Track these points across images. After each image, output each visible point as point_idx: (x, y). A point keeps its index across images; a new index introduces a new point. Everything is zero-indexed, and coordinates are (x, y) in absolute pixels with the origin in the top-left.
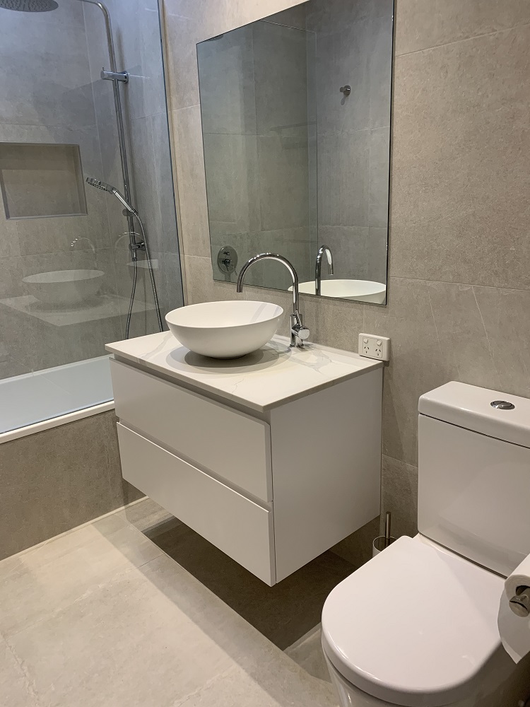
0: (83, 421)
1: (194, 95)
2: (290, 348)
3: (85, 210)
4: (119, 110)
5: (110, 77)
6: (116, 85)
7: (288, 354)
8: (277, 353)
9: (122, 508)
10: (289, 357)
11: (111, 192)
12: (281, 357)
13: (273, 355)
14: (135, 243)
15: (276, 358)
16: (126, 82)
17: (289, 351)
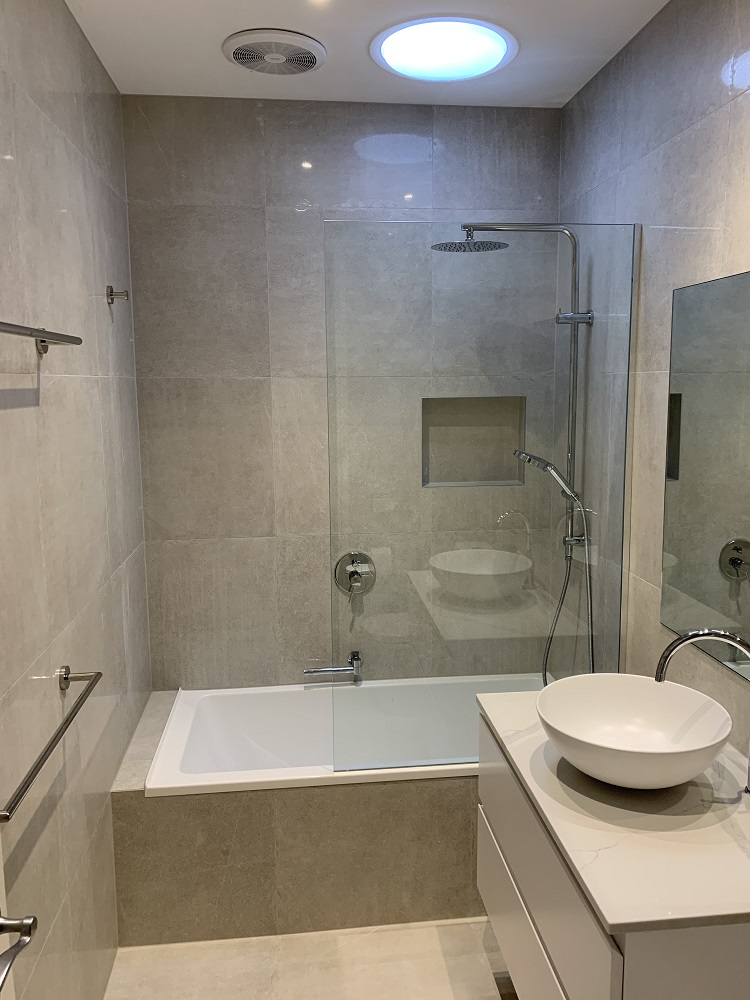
0: (446, 782)
1: (664, 358)
2: (744, 794)
3: (522, 478)
4: (574, 361)
5: (567, 320)
6: (575, 330)
7: (730, 808)
8: (711, 799)
9: (484, 919)
10: (727, 816)
11: (544, 469)
12: (714, 811)
13: (703, 801)
14: (572, 536)
15: (703, 813)
16: (590, 324)
17: (737, 800)
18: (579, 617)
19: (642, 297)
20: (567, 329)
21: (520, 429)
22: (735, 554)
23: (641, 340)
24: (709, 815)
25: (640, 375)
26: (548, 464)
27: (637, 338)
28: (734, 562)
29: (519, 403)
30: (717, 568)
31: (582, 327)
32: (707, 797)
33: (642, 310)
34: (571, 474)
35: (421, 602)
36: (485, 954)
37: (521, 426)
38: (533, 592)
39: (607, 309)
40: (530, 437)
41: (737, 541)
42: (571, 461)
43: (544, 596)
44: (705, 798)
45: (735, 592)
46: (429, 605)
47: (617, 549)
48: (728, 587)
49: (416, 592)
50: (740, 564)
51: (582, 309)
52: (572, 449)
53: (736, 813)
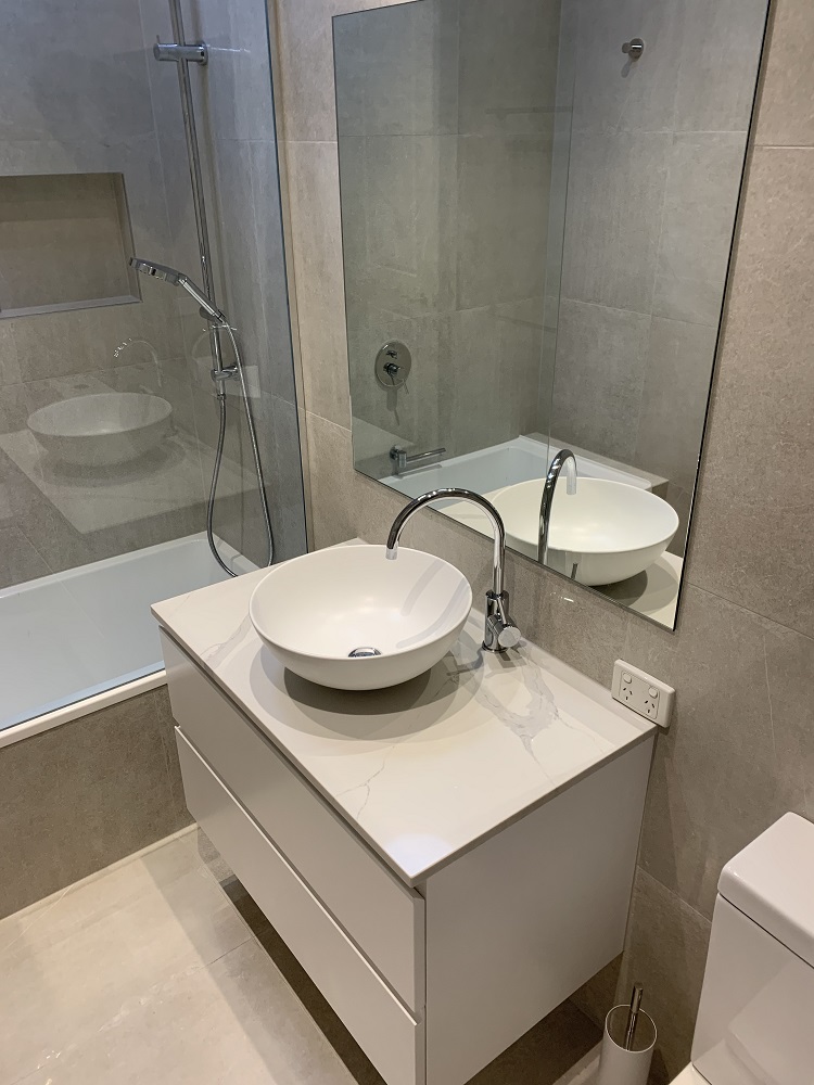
1: (327, 122)
2: (483, 652)
3: (137, 292)
4: (189, 119)
5: (172, 56)
6: (184, 70)
7: (477, 674)
8: (456, 670)
9: (193, 826)
10: (477, 685)
11: (176, 283)
12: (463, 684)
13: (449, 674)
14: (222, 369)
15: (453, 689)
16: (203, 63)
17: (479, 663)
18: (242, 465)
19: (283, 25)
20: (172, 68)
21: (121, 221)
22: (390, 360)
23: (288, 93)
24: (461, 691)
25: (292, 145)
26: (180, 276)
27: (281, 90)
28: (388, 368)
29: (113, 184)
30: (373, 378)
31: (193, 66)
32: (452, 669)
33: (284, 47)
34: (209, 284)
35: (29, 481)
36: (205, 866)
37: (122, 215)
38: (175, 439)
39: (226, 41)
40: (140, 232)
41: (391, 345)
42: (207, 267)
43: (190, 443)
44: (451, 670)
45: (392, 402)
46: (41, 484)
47: (285, 383)
48: (385, 398)
49: (17, 469)
50: (396, 371)
51: (189, 39)
52: (205, 250)
53: (484, 679)
